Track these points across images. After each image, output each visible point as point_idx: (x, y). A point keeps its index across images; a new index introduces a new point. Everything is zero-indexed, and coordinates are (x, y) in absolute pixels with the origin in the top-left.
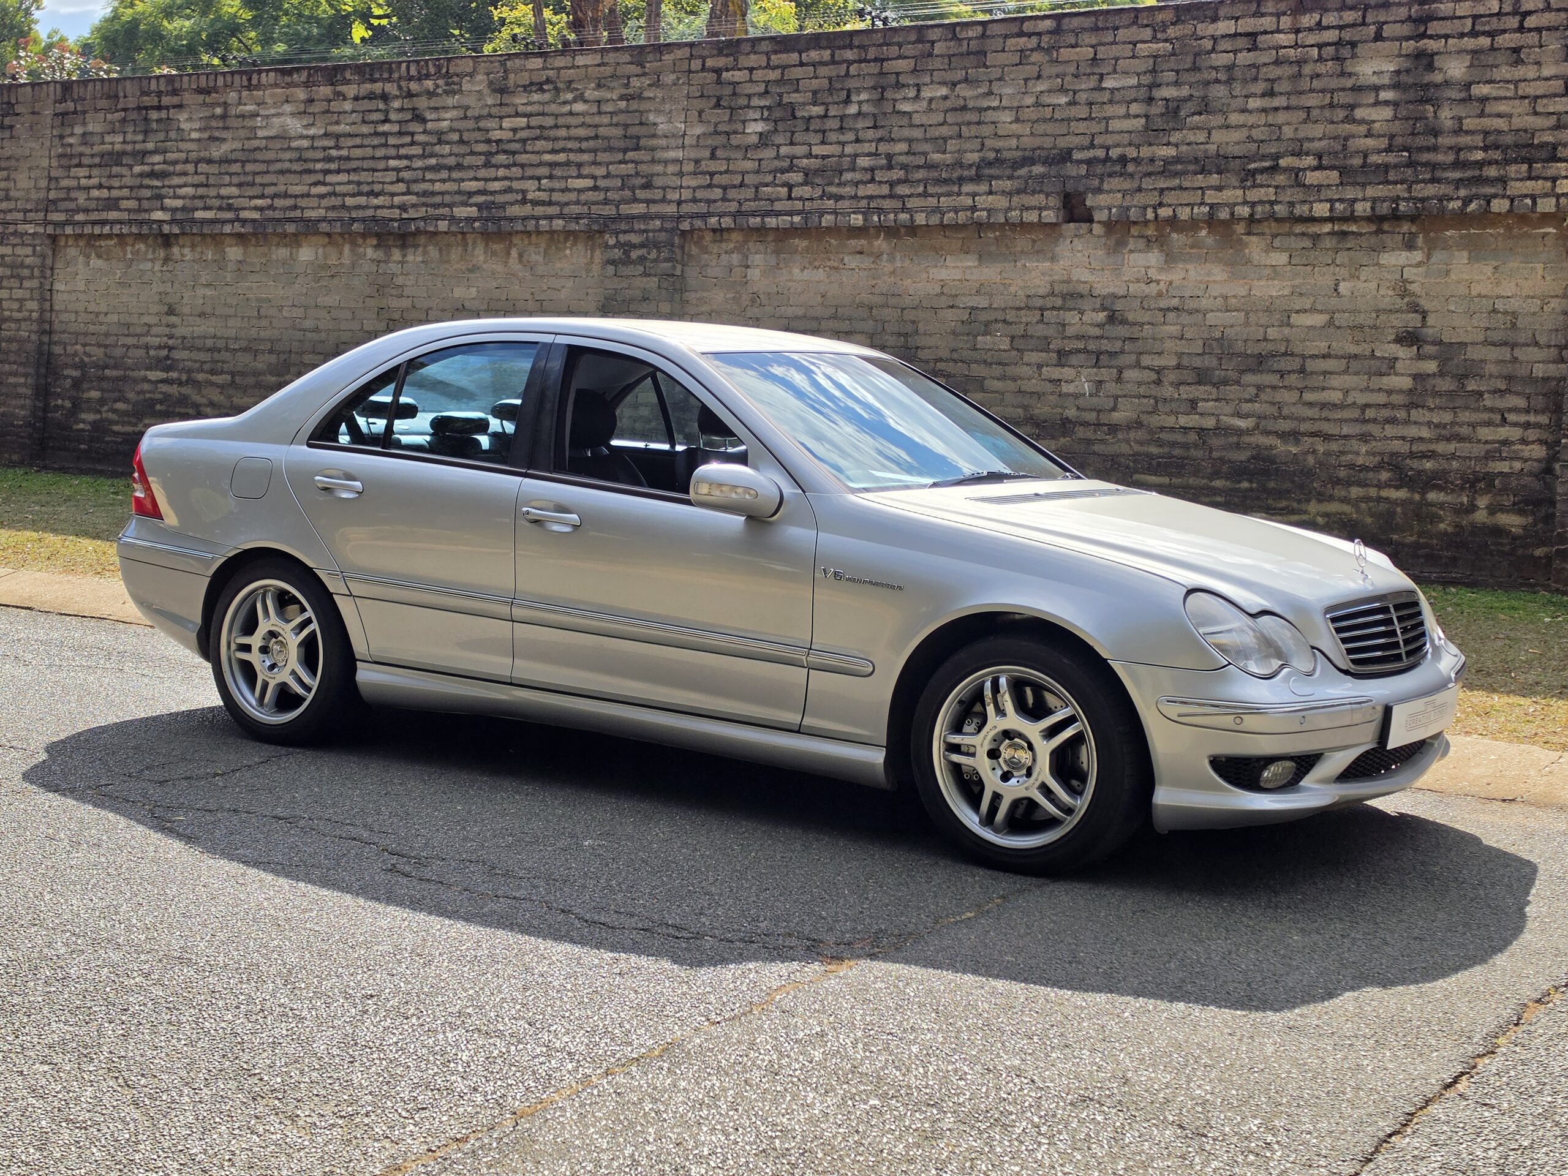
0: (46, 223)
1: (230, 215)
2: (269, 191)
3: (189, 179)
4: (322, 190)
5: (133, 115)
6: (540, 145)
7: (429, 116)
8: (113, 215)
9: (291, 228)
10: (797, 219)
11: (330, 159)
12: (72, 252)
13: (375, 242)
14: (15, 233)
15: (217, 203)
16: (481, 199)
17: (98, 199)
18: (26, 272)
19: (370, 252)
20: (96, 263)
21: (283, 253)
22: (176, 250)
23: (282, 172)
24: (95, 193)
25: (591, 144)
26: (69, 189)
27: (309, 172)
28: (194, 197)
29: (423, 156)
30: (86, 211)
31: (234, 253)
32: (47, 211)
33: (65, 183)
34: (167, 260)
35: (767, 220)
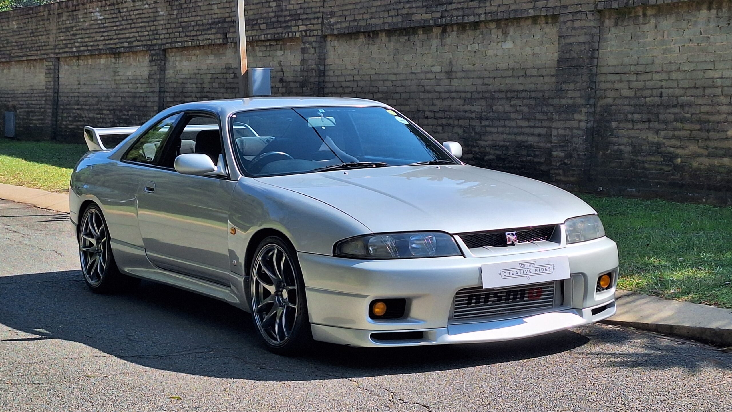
0: (56, 53)
1: (86, 49)
2: (94, 39)
3: (81, 36)
4: (102, 38)
5: (71, 13)
6: (140, 20)
7: (121, 11)
8: (67, 50)
9: (97, 52)
10: (180, 44)
11: (104, 27)
12: (62, 63)
13: (113, 56)
14: (50, 58)
15: (84, 44)
16: (129, 40)
17: (64, 44)
18: (51, 71)
19: (113, 60)
20: (66, 67)
21: (98, 60)
22: (80, 61)
23: (96, 32)
24: (64, 42)
25: (148, 20)
26: (59, 41)
27: (100, 32)
28: (81, 42)
29: (120, 25)
30: (62, 48)
31: (90, 62)
32: (55, 49)
33: (59, 39)
34: (79, 65)
35: (176, 45)
